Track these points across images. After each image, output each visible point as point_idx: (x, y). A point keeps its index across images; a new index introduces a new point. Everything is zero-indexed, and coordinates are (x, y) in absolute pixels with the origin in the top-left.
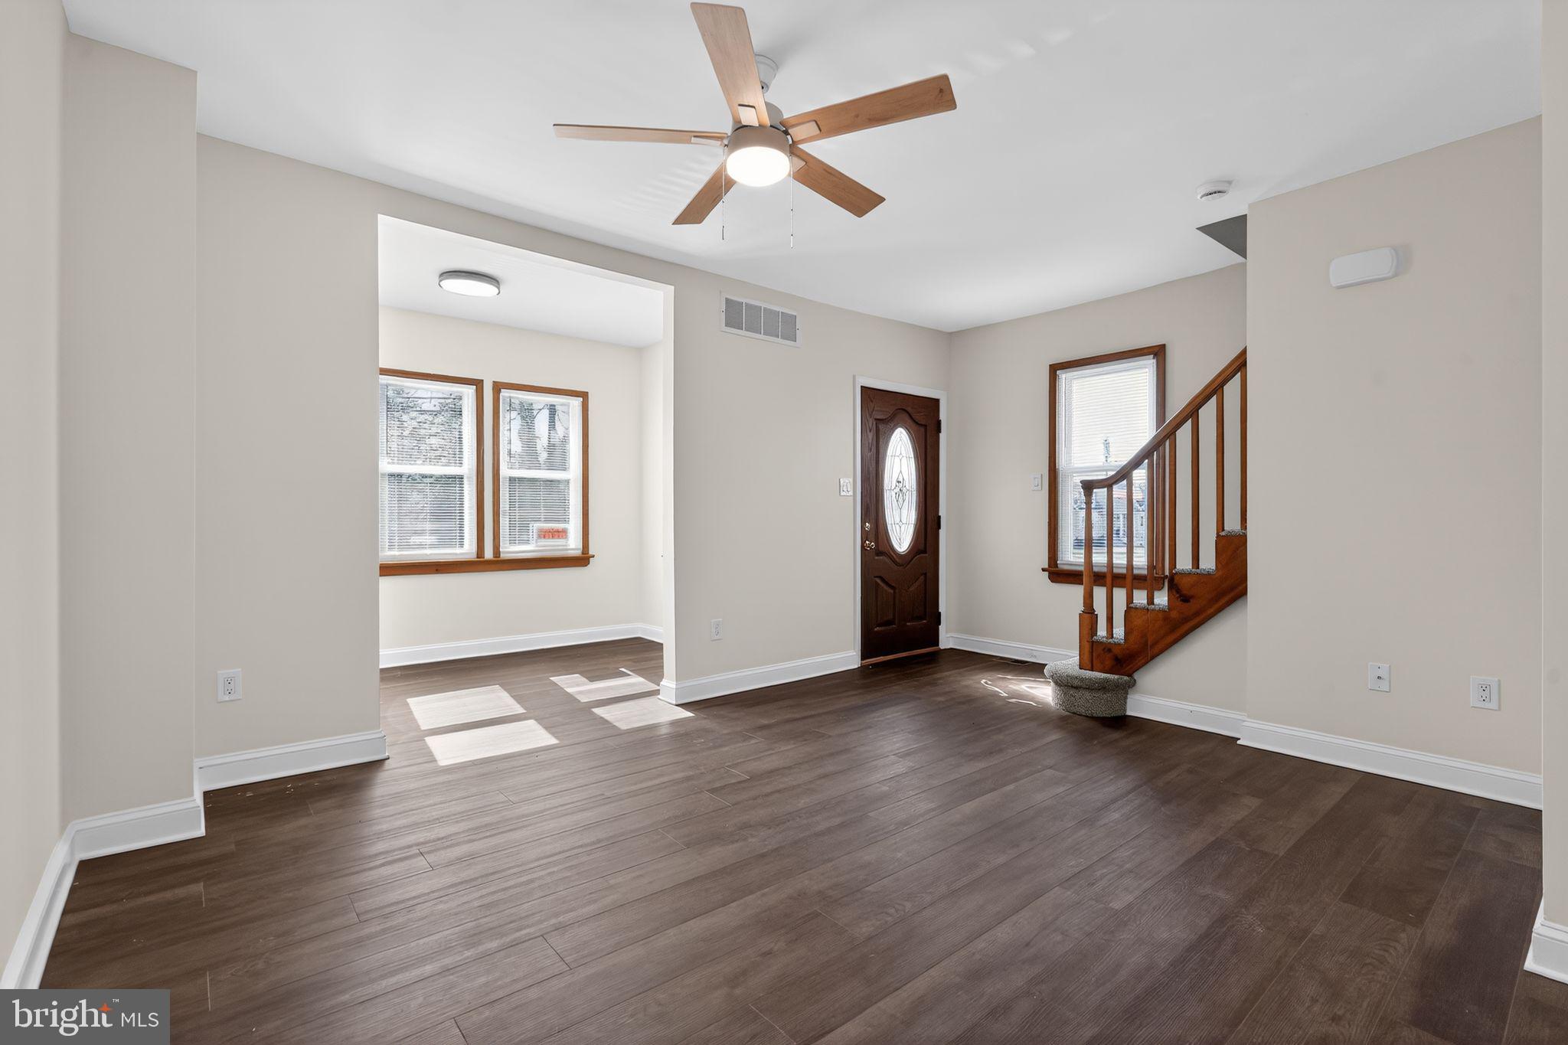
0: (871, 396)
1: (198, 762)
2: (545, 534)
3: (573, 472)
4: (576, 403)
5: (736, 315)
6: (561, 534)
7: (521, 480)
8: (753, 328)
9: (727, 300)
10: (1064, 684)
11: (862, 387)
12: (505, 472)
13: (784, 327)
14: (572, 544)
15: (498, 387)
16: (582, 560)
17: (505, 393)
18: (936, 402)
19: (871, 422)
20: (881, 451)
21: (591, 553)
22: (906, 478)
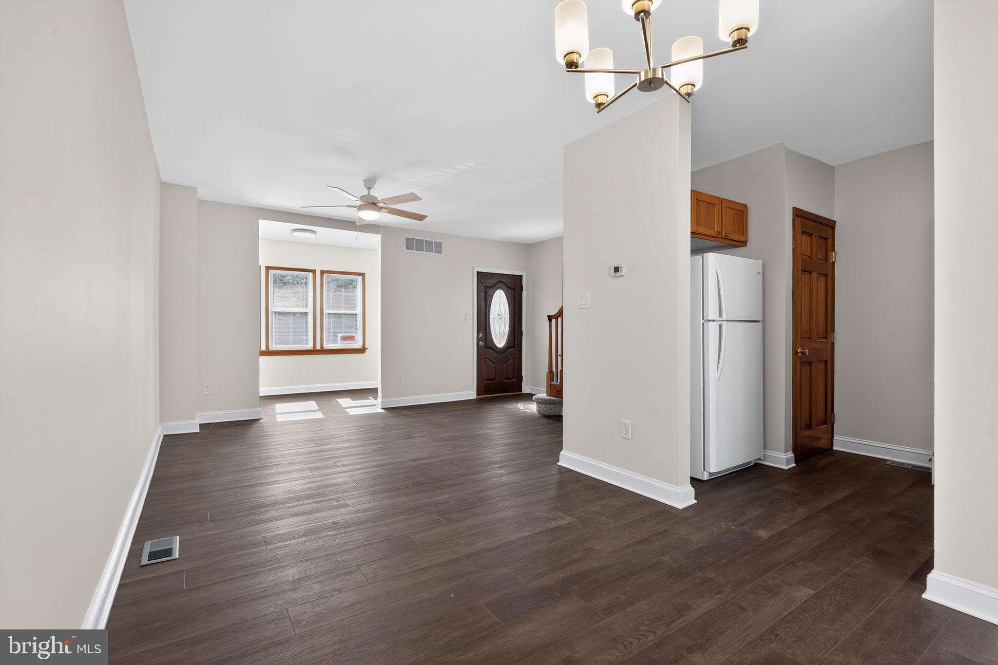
0: (482, 277)
1: (198, 414)
2: (344, 338)
3: (359, 310)
4: (360, 278)
5: (410, 244)
6: (352, 338)
7: (333, 314)
8: (420, 249)
9: (406, 238)
10: (540, 402)
11: (477, 272)
12: (326, 311)
13: (436, 247)
14: (358, 345)
15: (323, 272)
16: (362, 350)
17: (325, 276)
18: (521, 276)
19: (483, 288)
20: (488, 301)
21: (366, 347)
22: (503, 313)
